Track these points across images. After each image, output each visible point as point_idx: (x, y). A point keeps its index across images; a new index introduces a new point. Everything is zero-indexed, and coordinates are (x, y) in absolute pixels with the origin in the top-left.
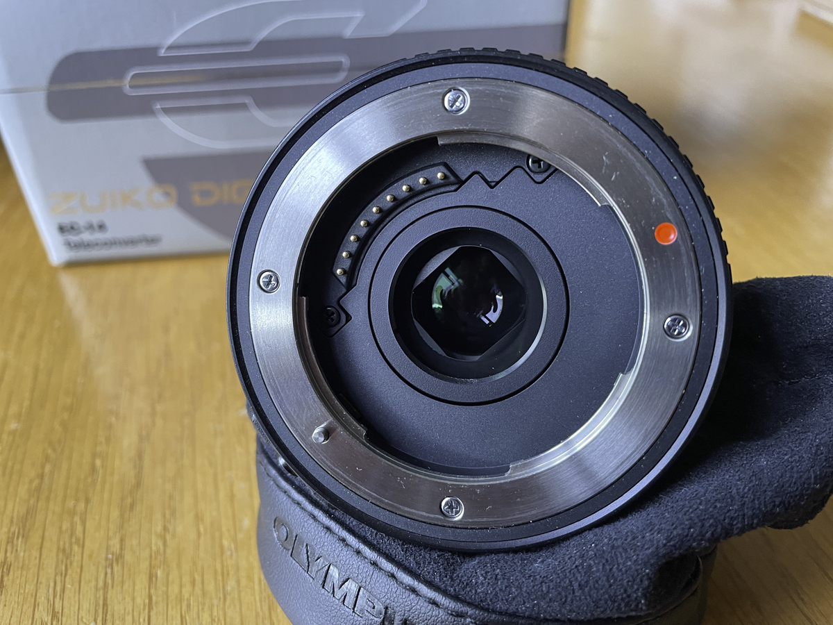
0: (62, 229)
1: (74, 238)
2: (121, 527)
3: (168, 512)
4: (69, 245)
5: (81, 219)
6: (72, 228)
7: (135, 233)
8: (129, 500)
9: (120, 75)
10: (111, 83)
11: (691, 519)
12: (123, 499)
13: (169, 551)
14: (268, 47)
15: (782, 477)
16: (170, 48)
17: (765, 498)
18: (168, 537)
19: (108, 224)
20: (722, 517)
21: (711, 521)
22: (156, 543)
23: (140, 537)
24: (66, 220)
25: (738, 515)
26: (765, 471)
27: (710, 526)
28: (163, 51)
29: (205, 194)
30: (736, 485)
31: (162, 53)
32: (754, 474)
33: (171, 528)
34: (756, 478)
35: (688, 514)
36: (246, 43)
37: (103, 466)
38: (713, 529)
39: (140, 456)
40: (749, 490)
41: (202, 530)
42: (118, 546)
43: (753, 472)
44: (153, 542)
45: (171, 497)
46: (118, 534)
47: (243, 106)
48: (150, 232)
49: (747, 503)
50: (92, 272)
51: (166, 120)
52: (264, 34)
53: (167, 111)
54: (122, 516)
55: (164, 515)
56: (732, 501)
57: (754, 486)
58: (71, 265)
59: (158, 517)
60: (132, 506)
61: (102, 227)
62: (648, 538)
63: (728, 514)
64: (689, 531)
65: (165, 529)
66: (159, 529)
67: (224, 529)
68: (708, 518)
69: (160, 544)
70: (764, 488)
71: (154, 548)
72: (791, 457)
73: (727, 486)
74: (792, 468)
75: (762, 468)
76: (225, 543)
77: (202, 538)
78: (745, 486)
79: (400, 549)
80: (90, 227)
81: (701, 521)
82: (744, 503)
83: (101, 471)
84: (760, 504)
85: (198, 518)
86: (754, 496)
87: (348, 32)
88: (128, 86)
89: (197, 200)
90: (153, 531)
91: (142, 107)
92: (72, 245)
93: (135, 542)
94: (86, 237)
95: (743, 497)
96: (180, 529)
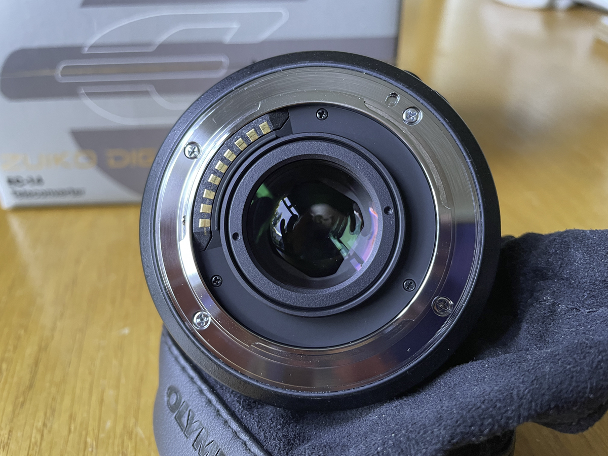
0: (10, 181)
1: (18, 189)
2: (12, 421)
3: (49, 411)
4: (15, 193)
5: (24, 175)
6: (18, 181)
7: (65, 186)
8: (21, 399)
9: (54, 67)
10: (46, 72)
11: (473, 417)
12: (17, 398)
13: (44, 444)
14: (166, 49)
15: (561, 383)
16: (92, 47)
17: (542, 401)
18: (46, 432)
19: (44, 178)
20: (500, 418)
21: (490, 420)
22: (36, 436)
23: (24, 430)
24: (13, 175)
25: (514, 416)
26: (547, 377)
27: (488, 424)
28: (86, 49)
29: (117, 158)
30: (518, 387)
31: (86, 51)
32: (537, 379)
33: (49, 425)
34: (537, 382)
35: (471, 411)
36: (148, 45)
37: (7, 369)
38: (490, 427)
39: (36, 363)
40: (528, 392)
41: (72, 428)
42: (6, 436)
43: (536, 376)
44: (33, 435)
45: (54, 399)
46: (8, 426)
47: (146, 93)
48: (76, 186)
49: (524, 404)
50: (32, 215)
51: (89, 102)
52: (163, 38)
53: (90, 95)
54: (14, 411)
55: (45, 414)
56: (511, 401)
57: (533, 389)
58: (17, 209)
59: (41, 414)
60: (23, 404)
61: (40, 181)
62: (435, 434)
63: (504, 415)
64: (470, 429)
65: (44, 425)
66: (40, 424)
67: (90, 428)
68: (487, 418)
69: (39, 437)
70: (543, 392)
71: (33, 440)
72: (574, 367)
73: (511, 387)
74: (572, 377)
75: (544, 373)
76: (89, 440)
77: (72, 435)
78: (526, 389)
79: (256, 424)
80: (31, 181)
81: (481, 420)
82: (522, 405)
83: (5, 374)
84: (536, 405)
85: (72, 417)
86: (533, 398)
87: (228, 39)
88: (60, 75)
89: (112, 163)
90: (35, 426)
91: (70, 91)
92: (18, 194)
93: (19, 434)
94: (28, 188)
95: (522, 398)
96: (55, 426)
